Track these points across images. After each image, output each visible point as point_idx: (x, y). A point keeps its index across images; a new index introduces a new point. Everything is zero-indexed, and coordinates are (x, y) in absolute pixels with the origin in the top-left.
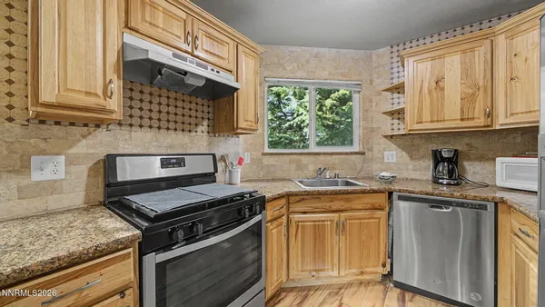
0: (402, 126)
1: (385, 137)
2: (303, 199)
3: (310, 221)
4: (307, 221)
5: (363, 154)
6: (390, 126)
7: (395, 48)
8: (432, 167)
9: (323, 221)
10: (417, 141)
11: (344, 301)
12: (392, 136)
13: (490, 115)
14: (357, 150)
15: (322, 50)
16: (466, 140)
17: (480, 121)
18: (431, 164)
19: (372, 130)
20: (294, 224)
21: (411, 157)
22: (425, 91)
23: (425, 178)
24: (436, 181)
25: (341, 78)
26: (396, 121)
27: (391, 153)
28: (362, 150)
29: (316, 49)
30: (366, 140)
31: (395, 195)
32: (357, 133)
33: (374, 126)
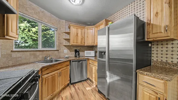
0: (68, 43)
1: (64, 46)
2: (48, 68)
3: (50, 76)
4: (49, 76)
5: (58, 50)
6: (65, 43)
7: (66, 22)
8: (74, 54)
9: (54, 74)
10: (71, 47)
11: (62, 96)
12: (66, 46)
13: (84, 43)
14: (56, 50)
15: (45, 11)
16: (80, 47)
17: (83, 44)
18: (74, 53)
19: (61, 43)
20: (44, 80)
21: (70, 51)
22: (75, 36)
23: (73, 56)
24: (76, 56)
25: (51, 24)
26: (67, 42)
27: (65, 50)
28: (58, 49)
29: (43, 9)
30: (59, 46)
31: (71, 61)
32: (56, 44)
33: (61, 42)
